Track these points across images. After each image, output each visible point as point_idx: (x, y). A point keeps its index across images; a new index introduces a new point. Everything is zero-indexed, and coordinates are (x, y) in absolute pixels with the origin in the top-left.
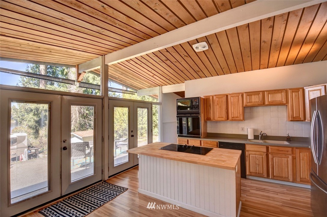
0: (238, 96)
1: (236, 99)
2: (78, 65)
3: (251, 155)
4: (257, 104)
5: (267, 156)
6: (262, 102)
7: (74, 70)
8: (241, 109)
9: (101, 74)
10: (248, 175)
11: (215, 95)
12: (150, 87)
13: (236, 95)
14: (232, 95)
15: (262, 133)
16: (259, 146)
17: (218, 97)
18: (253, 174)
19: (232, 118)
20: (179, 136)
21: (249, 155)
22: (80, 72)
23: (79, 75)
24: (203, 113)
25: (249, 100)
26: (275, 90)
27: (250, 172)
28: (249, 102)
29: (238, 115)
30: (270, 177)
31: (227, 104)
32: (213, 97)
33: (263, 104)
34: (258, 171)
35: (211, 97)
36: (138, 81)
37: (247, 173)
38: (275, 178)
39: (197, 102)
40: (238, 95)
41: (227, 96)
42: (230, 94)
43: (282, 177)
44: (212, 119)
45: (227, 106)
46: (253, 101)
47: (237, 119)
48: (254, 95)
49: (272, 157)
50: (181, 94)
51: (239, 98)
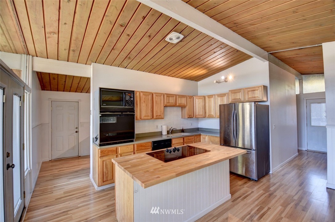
4: (172, 105)
11: (142, 92)
13: (159, 95)
15: (172, 129)
17: (145, 93)
19: (156, 116)
25: (168, 101)
29: (160, 114)
33: (175, 105)
39: (131, 97)
40: (161, 95)
42: (155, 93)
45: (152, 105)
47: (160, 117)
48: (171, 97)
51: (161, 98)
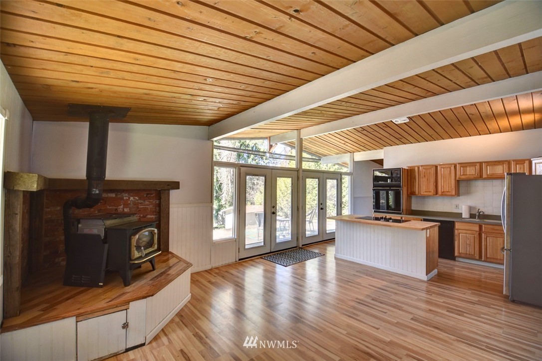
0: (450, 168)
1: (447, 171)
2: (270, 137)
3: (460, 234)
4: (473, 177)
5: (480, 235)
6: (479, 175)
7: (266, 142)
8: (453, 182)
9: (296, 146)
10: (457, 256)
11: (422, 166)
12: (338, 154)
13: (447, 166)
14: (442, 166)
15: (479, 211)
16: (470, 224)
17: (425, 167)
18: (463, 255)
19: (442, 192)
20: (375, 211)
21: (459, 234)
22: (271, 144)
23: (271, 146)
24: (405, 186)
25: (463, 172)
26: (496, 162)
27: (459, 253)
28: (463, 175)
29: (449, 190)
30: (482, 258)
31: (436, 177)
32: (418, 168)
33: (480, 177)
34: (469, 252)
35: (416, 168)
36: (325, 149)
37: (456, 254)
38: (488, 260)
39: (397, 174)
40: (450, 166)
41: (436, 167)
42: (440, 165)
43: (497, 259)
44: (417, 193)
45: (436, 179)
46: (468, 173)
47: (448, 193)
48: (470, 166)
49: (485, 237)
50: (380, 162)
51: (451, 170)
